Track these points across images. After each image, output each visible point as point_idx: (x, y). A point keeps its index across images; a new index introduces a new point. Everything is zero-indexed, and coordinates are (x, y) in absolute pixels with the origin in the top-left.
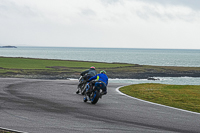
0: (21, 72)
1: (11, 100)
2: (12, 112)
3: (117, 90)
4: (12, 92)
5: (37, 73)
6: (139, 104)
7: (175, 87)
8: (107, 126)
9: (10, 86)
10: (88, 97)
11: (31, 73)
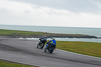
10: (47, 50)
11: (4, 35)
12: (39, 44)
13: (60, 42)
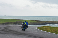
0: (9, 23)
1: (6, 31)
2: (6, 34)
3: (37, 28)
4: (6, 29)
6: (43, 32)
7: (53, 27)
9: (6, 27)
11: (12, 23)
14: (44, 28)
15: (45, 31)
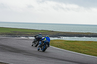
5: (6, 34)
6: (53, 49)
8: (38, 59)
10: (40, 48)
11: (4, 34)
12: (34, 42)
13: (68, 41)
14: (55, 42)
15: (58, 47)
